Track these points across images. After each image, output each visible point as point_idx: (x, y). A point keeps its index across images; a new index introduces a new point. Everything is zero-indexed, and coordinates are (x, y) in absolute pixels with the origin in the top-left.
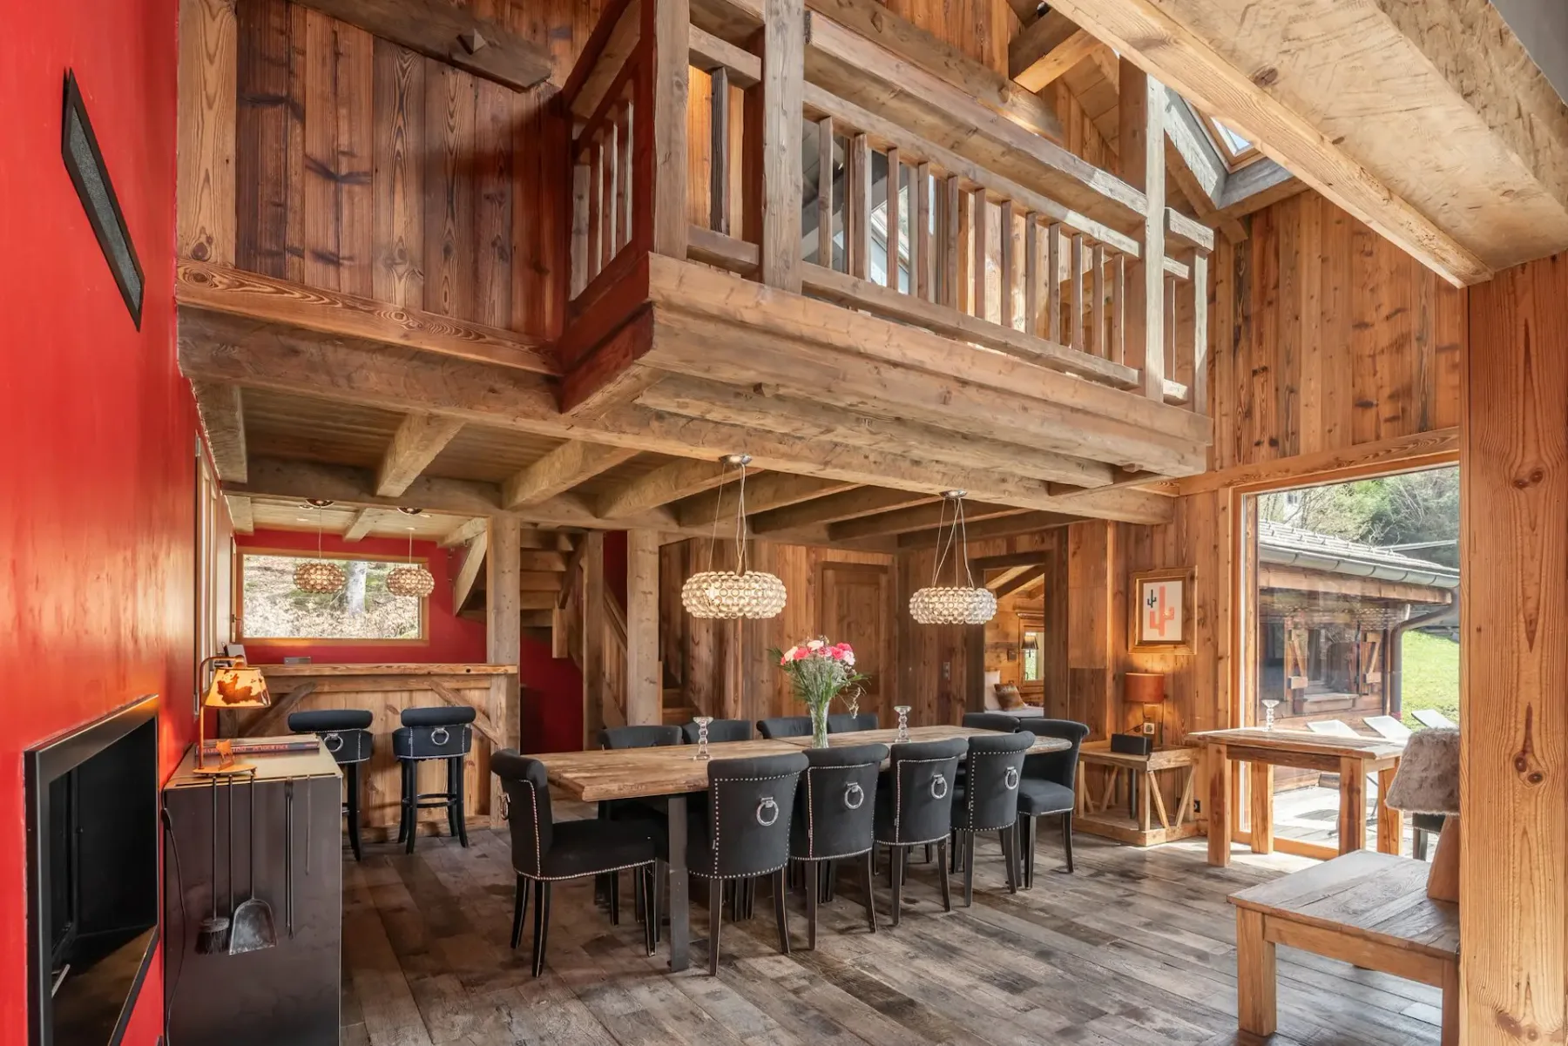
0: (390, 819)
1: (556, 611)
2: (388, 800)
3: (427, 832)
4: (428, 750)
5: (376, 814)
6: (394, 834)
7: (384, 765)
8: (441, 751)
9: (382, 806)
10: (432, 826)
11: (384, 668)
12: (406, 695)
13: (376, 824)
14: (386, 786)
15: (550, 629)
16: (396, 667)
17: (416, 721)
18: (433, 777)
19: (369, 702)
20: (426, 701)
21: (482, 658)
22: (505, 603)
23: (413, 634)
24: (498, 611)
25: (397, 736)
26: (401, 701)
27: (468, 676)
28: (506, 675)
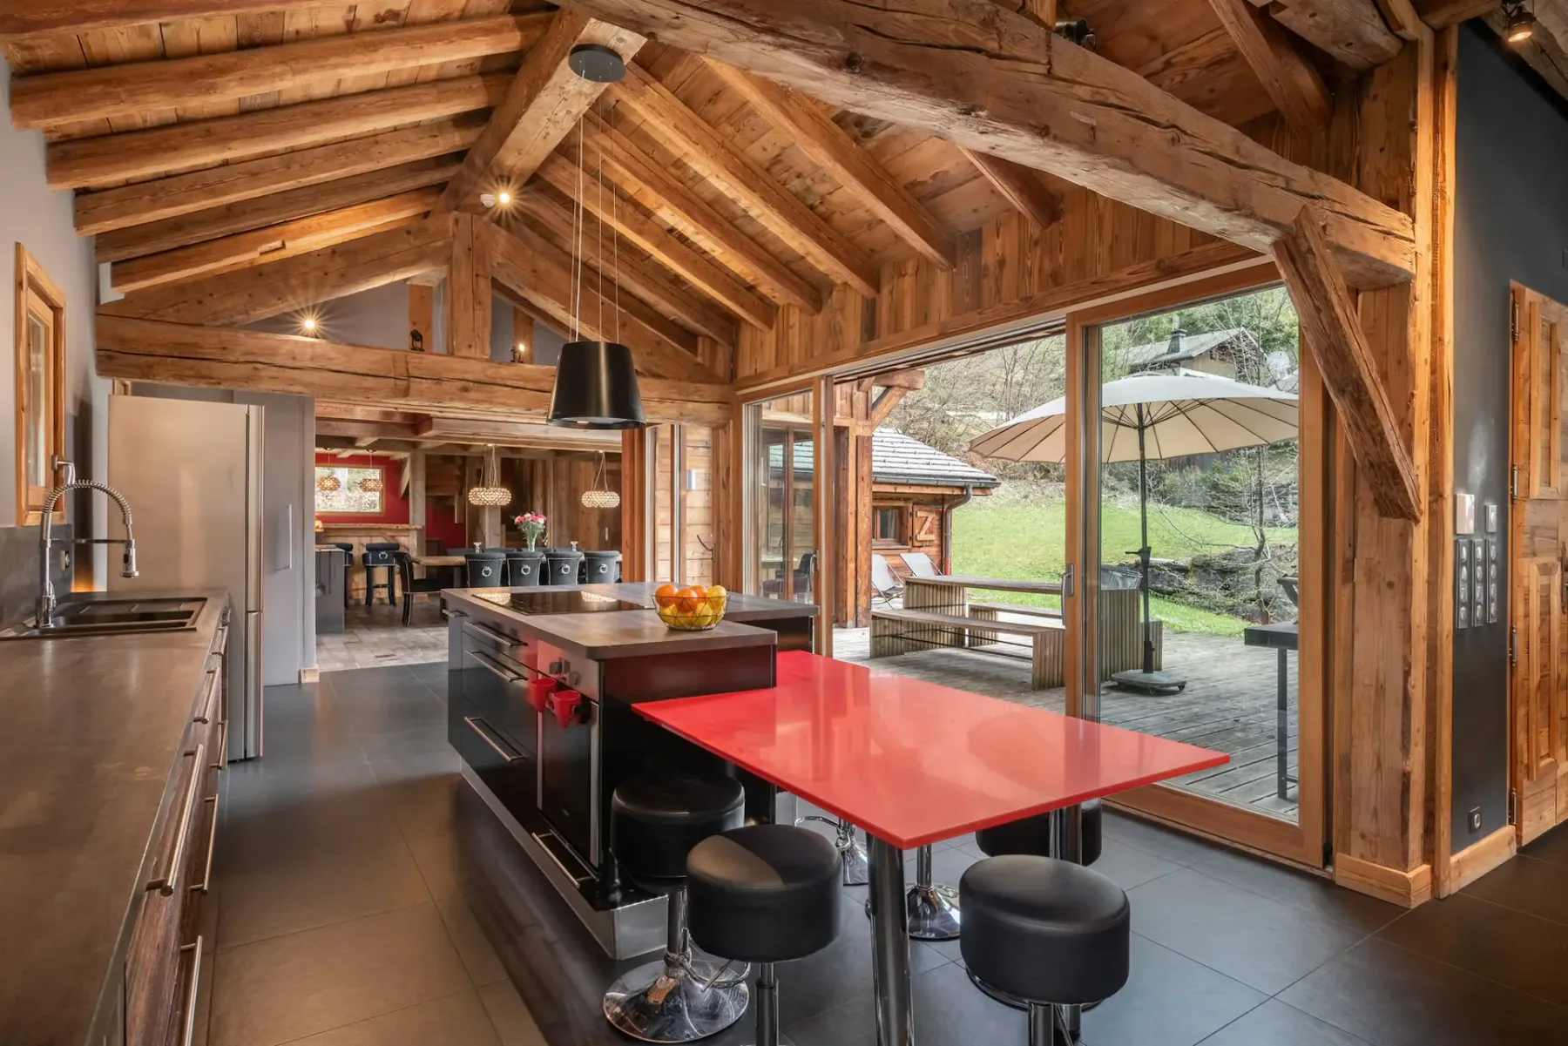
0: (361, 595)
1: (457, 497)
2: (360, 586)
3: (378, 602)
4: (378, 561)
5: (354, 593)
6: (363, 602)
7: (358, 571)
8: (384, 561)
9: (358, 590)
10: (381, 599)
11: (358, 525)
12: (369, 538)
13: (355, 597)
14: (360, 580)
15: (453, 507)
16: (364, 525)
17: (373, 549)
18: (381, 575)
19: (353, 541)
20: (378, 540)
21: (407, 522)
22: (417, 495)
23: (377, 509)
24: (414, 498)
25: (365, 556)
26: (366, 541)
27: (398, 530)
28: (416, 529)
